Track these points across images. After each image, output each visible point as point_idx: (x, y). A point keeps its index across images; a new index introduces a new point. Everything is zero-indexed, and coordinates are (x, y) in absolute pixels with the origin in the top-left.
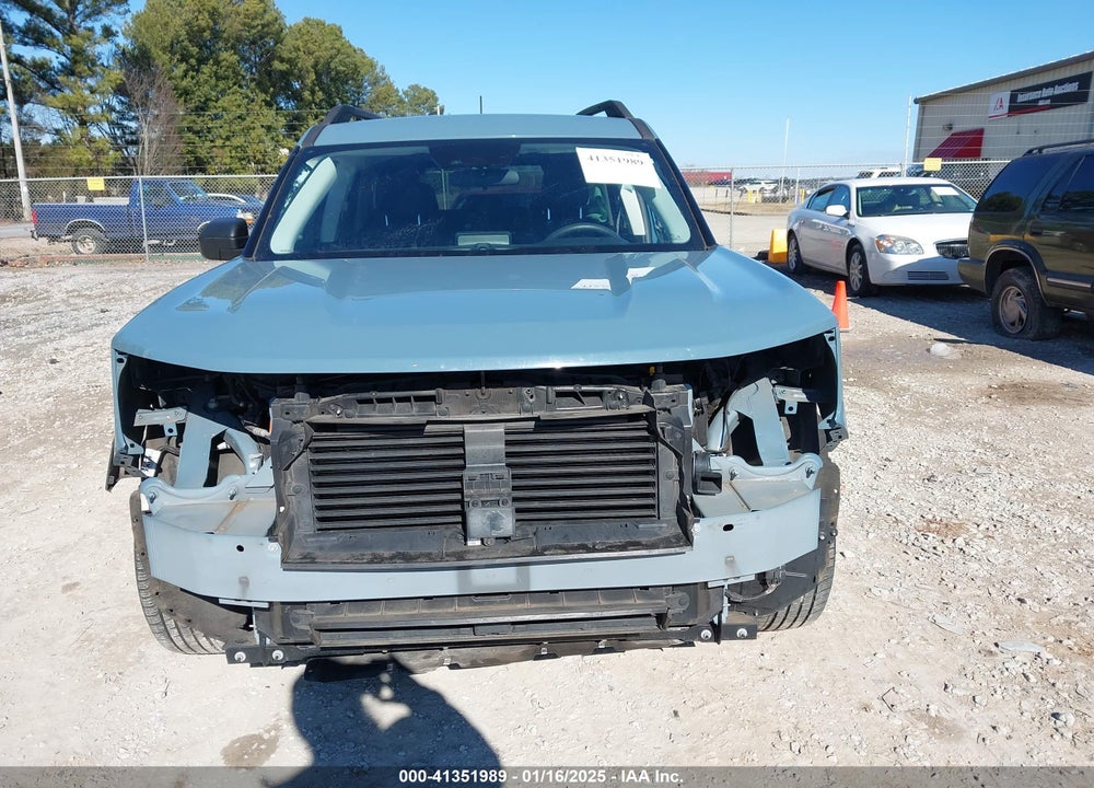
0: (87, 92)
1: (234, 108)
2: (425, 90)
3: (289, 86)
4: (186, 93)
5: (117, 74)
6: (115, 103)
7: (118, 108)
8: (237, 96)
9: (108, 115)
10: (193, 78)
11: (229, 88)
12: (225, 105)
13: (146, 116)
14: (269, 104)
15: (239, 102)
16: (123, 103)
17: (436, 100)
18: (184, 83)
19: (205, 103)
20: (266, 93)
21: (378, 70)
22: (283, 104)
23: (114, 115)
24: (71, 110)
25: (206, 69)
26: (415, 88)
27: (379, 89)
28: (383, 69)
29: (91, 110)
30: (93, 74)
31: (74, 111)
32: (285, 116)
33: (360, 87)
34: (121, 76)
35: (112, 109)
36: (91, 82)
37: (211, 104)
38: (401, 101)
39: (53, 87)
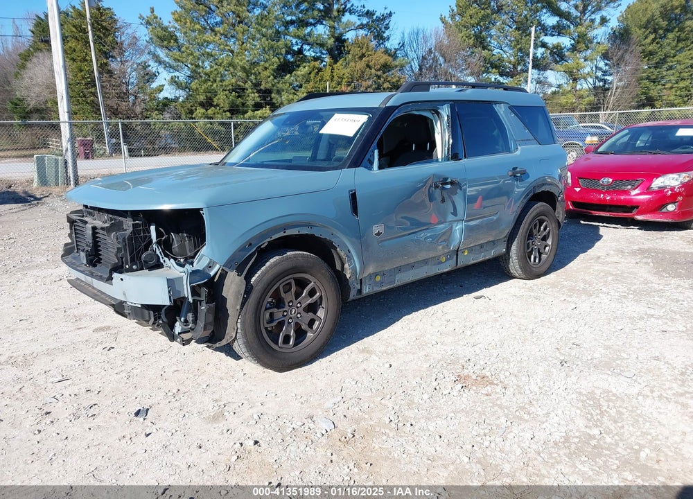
0: (582, 60)
4: (651, 54)
5: (606, 46)
6: (601, 65)
7: (603, 68)
9: (594, 75)
10: (657, 43)
11: (687, 46)
13: (618, 71)
16: (607, 65)
18: (650, 48)
19: (664, 59)
23: (600, 73)
25: (671, 36)
29: (583, 71)
30: (588, 48)
31: (571, 72)
35: (598, 69)
36: (587, 53)
37: (669, 60)
39: (563, 60)
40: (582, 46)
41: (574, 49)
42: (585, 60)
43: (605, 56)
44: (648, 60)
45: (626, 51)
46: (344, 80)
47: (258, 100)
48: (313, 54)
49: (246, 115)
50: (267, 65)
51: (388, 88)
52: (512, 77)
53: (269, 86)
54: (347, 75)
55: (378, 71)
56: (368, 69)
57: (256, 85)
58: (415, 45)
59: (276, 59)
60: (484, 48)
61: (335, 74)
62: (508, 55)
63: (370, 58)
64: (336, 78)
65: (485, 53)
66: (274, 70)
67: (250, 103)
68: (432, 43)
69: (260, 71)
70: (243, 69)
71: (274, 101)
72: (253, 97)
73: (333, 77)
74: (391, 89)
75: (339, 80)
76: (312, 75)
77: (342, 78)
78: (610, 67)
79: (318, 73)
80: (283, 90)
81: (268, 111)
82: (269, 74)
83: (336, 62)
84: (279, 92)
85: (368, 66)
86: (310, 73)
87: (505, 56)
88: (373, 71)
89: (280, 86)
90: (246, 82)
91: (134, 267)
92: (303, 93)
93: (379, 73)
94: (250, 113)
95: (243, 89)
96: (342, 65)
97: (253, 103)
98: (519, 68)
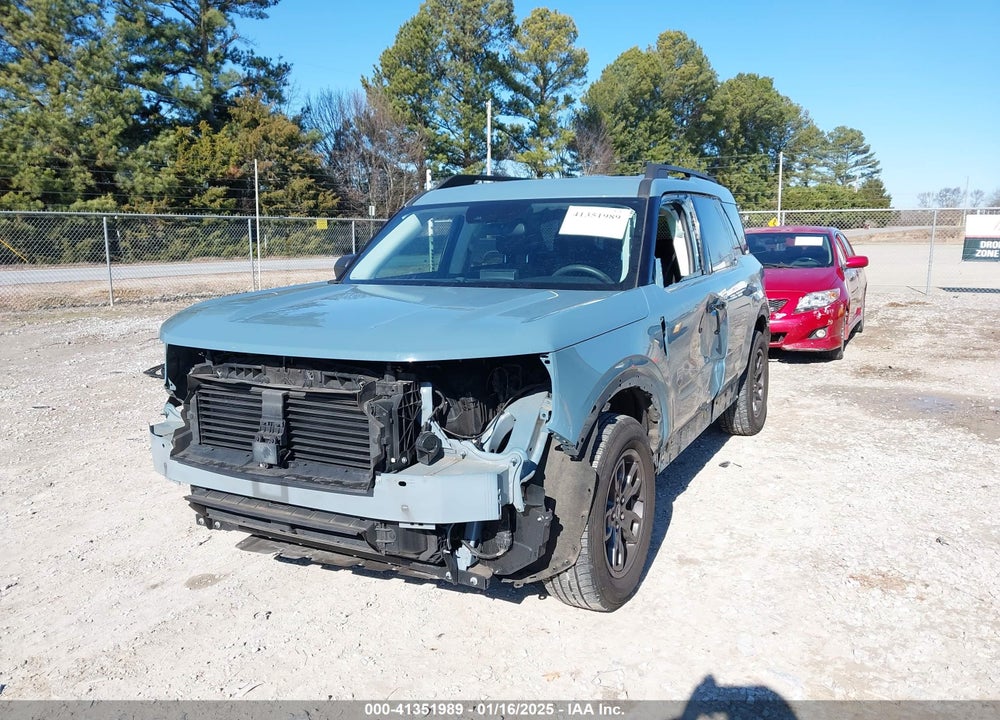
0: (546, 149)
1: (662, 156)
2: (852, 131)
3: (715, 134)
4: (623, 145)
5: (572, 133)
6: (567, 156)
7: (570, 161)
8: (666, 146)
9: (561, 168)
10: (629, 132)
11: (660, 139)
12: (654, 153)
13: (588, 166)
14: (694, 152)
15: (667, 151)
16: (573, 157)
17: (862, 139)
18: (622, 137)
19: (638, 152)
20: (693, 142)
21: (802, 115)
22: (707, 151)
23: (566, 167)
24: (533, 164)
25: (642, 125)
26: (842, 129)
27: (803, 131)
28: (807, 113)
29: (548, 163)
30: (553, 133)
31: (535, 164)
32: (707, 161)
33: (784, 131)
34: (574, 134)
35: (563, 161)
36: (552, 141)
37: (643, 154)
38: (825, 143)
39: (523, 146)
40: (545, 130)
41: (535, 133)
42: (550, 149)
43: (571, 146)
44: (621, 152)
45: (596, 140)
46: (232, 158)
47: (92, 183)
48: (177, 117)
49: (71, 206)
50: (105, 128)
51: (299, 171)
52: (464, 167)
53: (110, 161)
54: (236, 150)
55: (281, 145)
56: (265, 143)
57: (88, 160)
58: (328, 114)
59: (119, 119)
60: (426, 124)
61: (217, 149)
62: (457, 137)
63: (267, 126)
64: (219, 154)
65: (428, 131)
66: (116, 137)
67: (78, 187)
68: (351, 114)
69: (93, 136)
70: (64, 132)
71: (119, 185)
72: (82, 178)
73: (215, 152)
74: (303, 172)
75: (225, 158)
76: (180, 148)
77: (230, 156)
78: (578, 160)
79: (190, 145)
80: (135, 169)
81: (111, 201)
82: (110, 143)
83: (217, 130)
84: (128, 171)
85: (266, 138)
86: (176, 145)
87: (452, 137)
88: (274, 146)
89: (130, 161)
90: (68, 153)
91: (404, 460)
92: (169, 174)
93: (283, 149)
94: (79, 203)
95: (65, 165)
96: (226, 136)
97: (84, 187)
98: (472, 154)
